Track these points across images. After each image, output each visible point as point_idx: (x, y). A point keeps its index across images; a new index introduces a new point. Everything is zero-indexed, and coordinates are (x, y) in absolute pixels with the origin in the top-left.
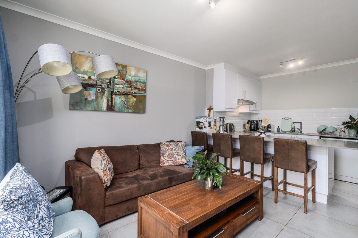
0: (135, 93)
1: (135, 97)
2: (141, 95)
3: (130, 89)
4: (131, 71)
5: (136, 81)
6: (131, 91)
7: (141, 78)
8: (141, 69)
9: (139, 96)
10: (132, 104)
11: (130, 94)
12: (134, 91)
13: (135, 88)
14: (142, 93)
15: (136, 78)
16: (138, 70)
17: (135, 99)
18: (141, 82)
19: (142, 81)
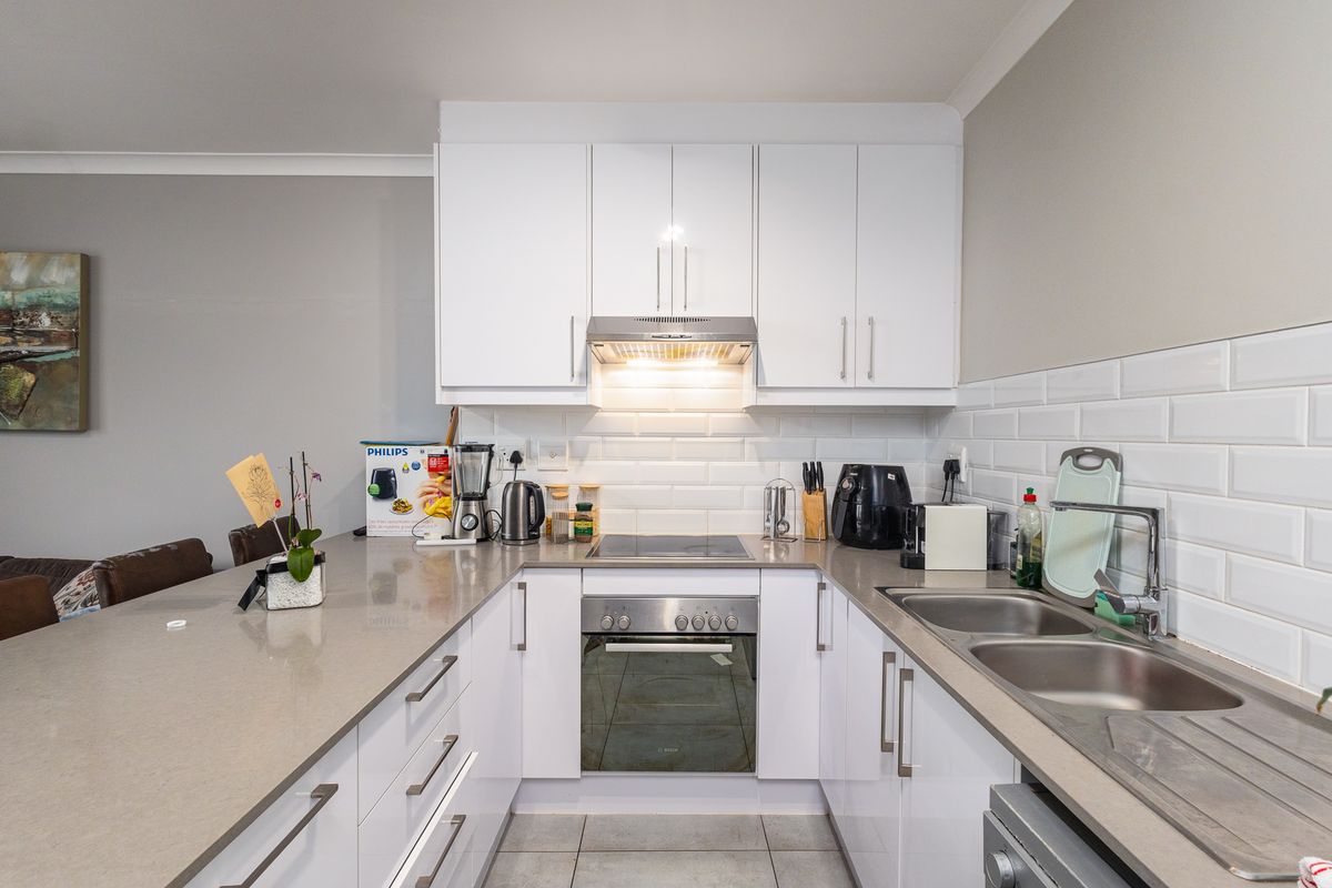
0: (31, 355)
1: (32, 368)
2: (57, 357)
3: (9, 339)
4: (9, 271)
5: (35, 307)
6: (14, 348)
7: (57, 291)
8: (60, 253)
9: (49, 363)
10: (21, 396)
11: (12, 360)
12: (24, 348)
13: (28, 333)
14: (64, 352)
15: (34, 294)
16: (42, 256)
17: (29, 379)
18: (56, 306)
19: (59, 301)
